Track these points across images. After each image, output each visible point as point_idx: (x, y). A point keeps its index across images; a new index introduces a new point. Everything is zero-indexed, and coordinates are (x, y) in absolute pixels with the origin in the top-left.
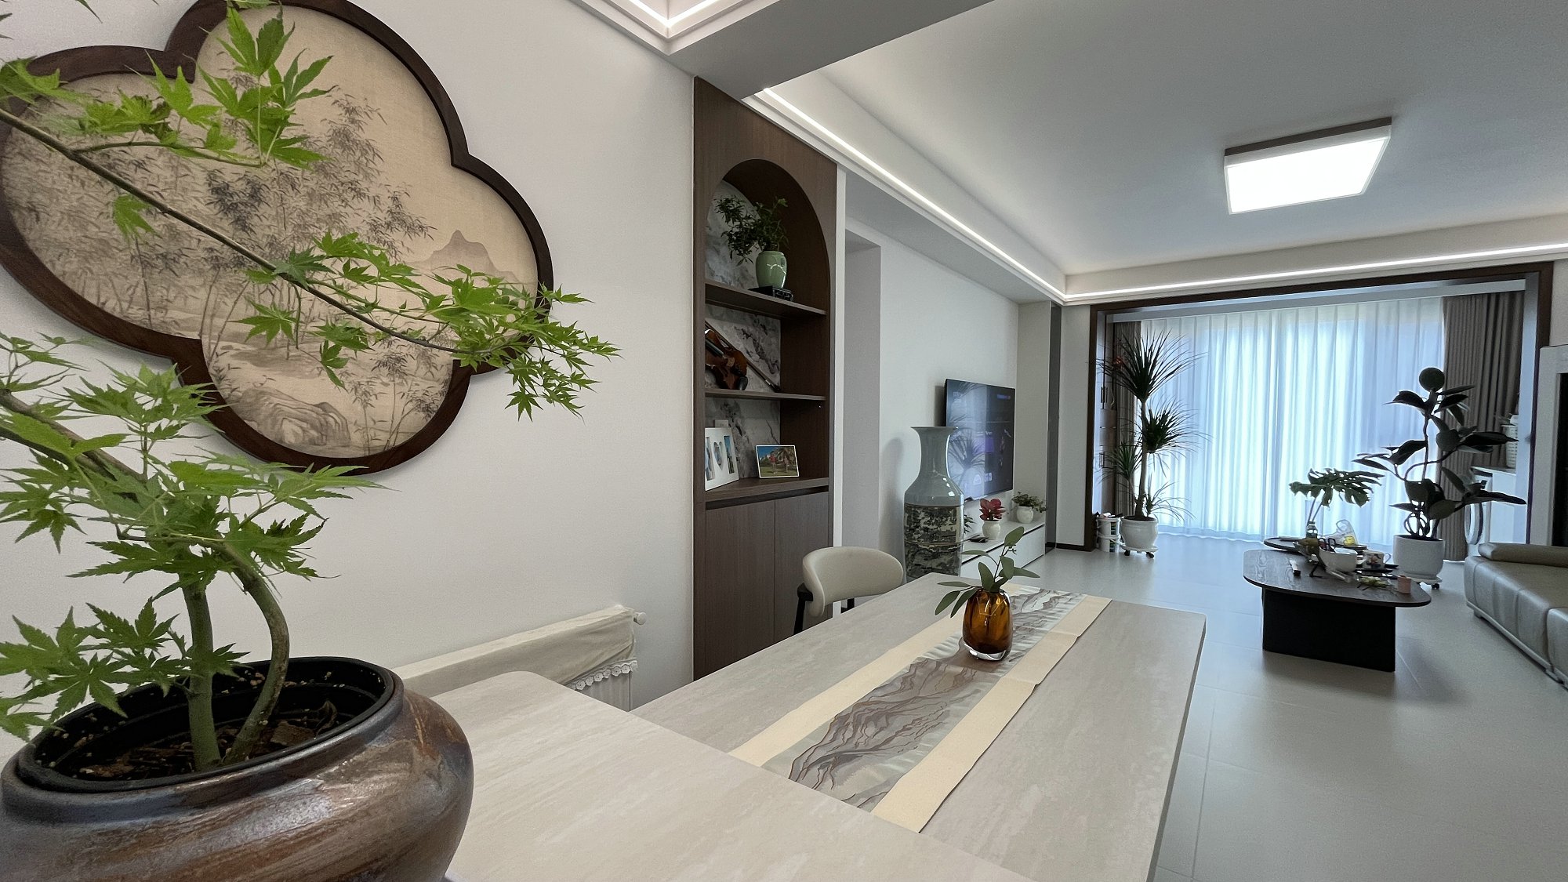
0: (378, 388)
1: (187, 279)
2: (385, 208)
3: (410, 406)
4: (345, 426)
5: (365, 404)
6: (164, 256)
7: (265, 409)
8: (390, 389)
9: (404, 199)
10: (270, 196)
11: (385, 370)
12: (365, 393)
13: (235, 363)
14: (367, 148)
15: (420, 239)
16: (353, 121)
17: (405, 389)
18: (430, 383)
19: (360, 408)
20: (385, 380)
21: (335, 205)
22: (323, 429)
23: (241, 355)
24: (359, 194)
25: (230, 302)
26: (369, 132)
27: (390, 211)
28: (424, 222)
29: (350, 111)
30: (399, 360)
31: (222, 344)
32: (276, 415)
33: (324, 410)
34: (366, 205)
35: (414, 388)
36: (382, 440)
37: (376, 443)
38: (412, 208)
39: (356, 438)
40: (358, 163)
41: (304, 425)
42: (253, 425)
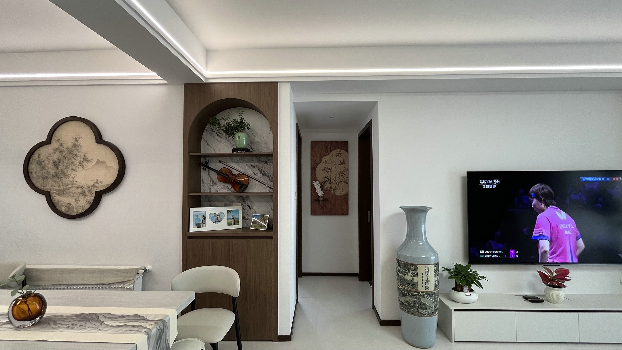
0: (80, 199)
1: (49, 180)
2: (82, 158)
3: (87, 203)
4: (73, 208)
5: (77, 203)
6: (46, 177)
7: (59, 204)
8: (82, 199)
9: (86, 155)
10: (62, 162)
11: (81, 195)
12: (77, 200)
13: (55, 195)
14: (79, 146)
15: (90, 163)
16: (76, 141)
17: (85, 199)
18: (91, 197)
19: (76, 203)
20: (81, 197)
21: (73, 160)
22: (69, 208)
23: (56, 194)
24: (77, 156)
25: (55, 183)
26: (80, 142)
27: (83, 158)
28: (90, 159)
29: (76, 139)
30: (84, 192)
31: (54, 192)
32: (61, 206)
33: (69, 204)
34: (78, 158)
35: (87, 199)
36: (80, 211)
37: (79, 212)
38: (88, 156)
39: (75, 210)
40: (77, 150)
41: (66, 207)
42: (57, 207)
